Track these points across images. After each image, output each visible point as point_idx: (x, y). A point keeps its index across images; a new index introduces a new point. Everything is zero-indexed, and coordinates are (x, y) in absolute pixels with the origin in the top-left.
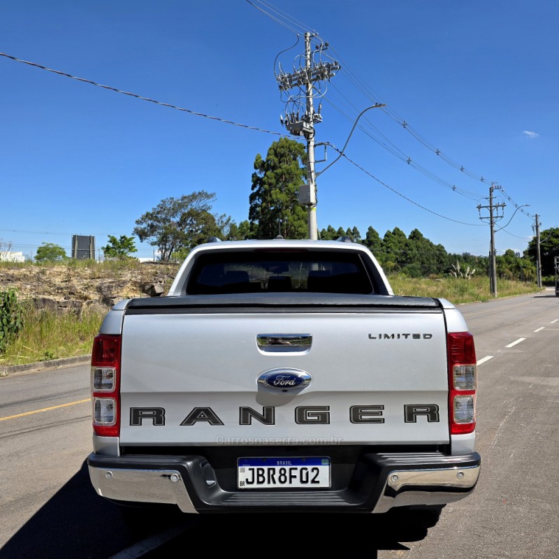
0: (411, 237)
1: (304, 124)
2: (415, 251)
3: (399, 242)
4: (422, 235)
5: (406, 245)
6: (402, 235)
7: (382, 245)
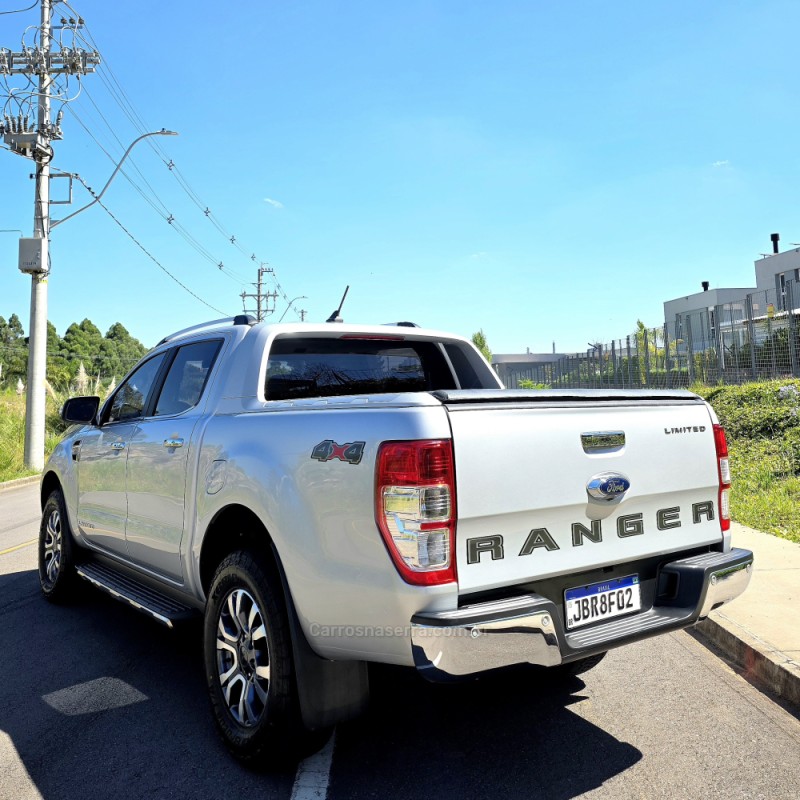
0: (109, 336)
1: (39, 137)
2: (115, 357)
3: (91, 343)
4: (127, 333)
5: (102, 348)
6: (94, 331)
7: (61, 347)
